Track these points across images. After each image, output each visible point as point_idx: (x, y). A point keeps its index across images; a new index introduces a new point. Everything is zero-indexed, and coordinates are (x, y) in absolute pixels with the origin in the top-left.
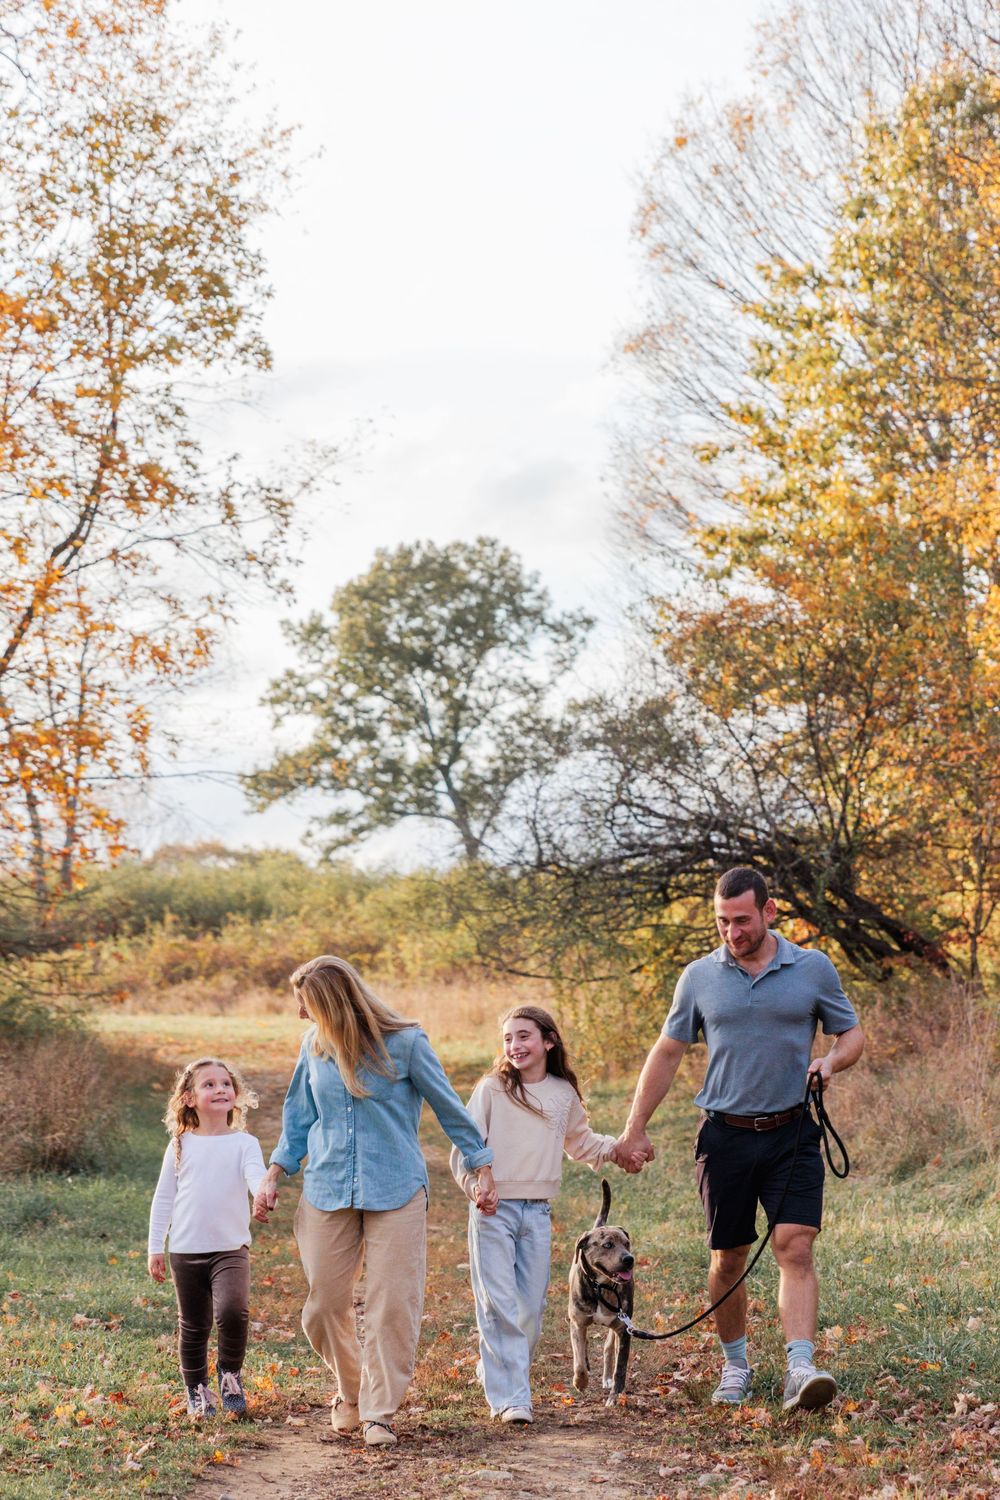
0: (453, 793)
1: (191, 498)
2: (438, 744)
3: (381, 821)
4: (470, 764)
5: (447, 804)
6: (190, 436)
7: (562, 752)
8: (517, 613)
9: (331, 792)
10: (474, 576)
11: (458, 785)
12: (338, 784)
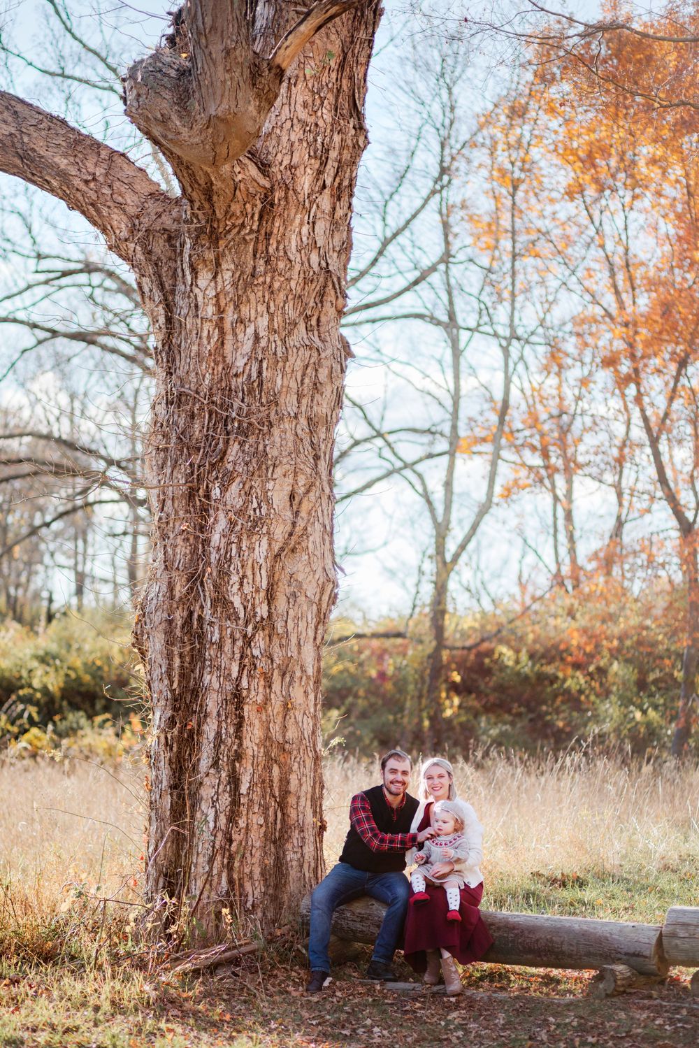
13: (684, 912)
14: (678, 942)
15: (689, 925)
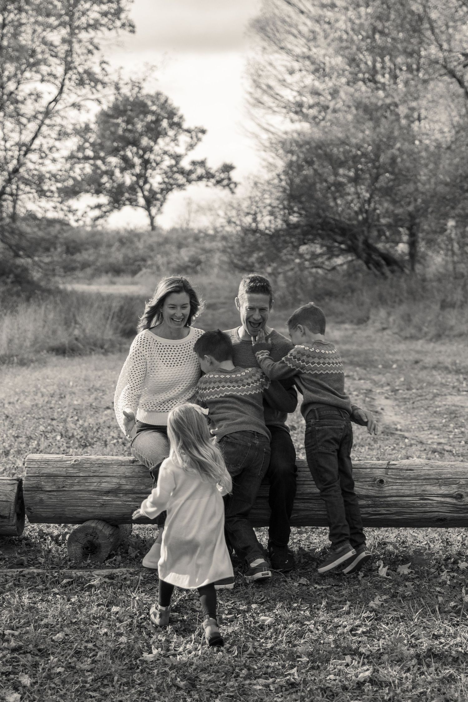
0: (144, 197)
1: (104, 84)
2: (139, 176)
3: (115, 208)
4: (151, 185)
5: (142, 201)
6: (106, 59)
7: (189, 181)
8: (172, 125)
9: (95, 195)
10: (154, 108)
11: (146, 193)
12: (98, 192)
13: (47, 462)
14: (44, 496)
15: (56, 476)
